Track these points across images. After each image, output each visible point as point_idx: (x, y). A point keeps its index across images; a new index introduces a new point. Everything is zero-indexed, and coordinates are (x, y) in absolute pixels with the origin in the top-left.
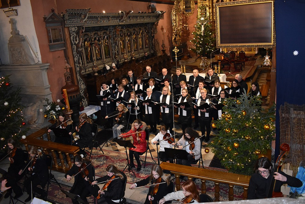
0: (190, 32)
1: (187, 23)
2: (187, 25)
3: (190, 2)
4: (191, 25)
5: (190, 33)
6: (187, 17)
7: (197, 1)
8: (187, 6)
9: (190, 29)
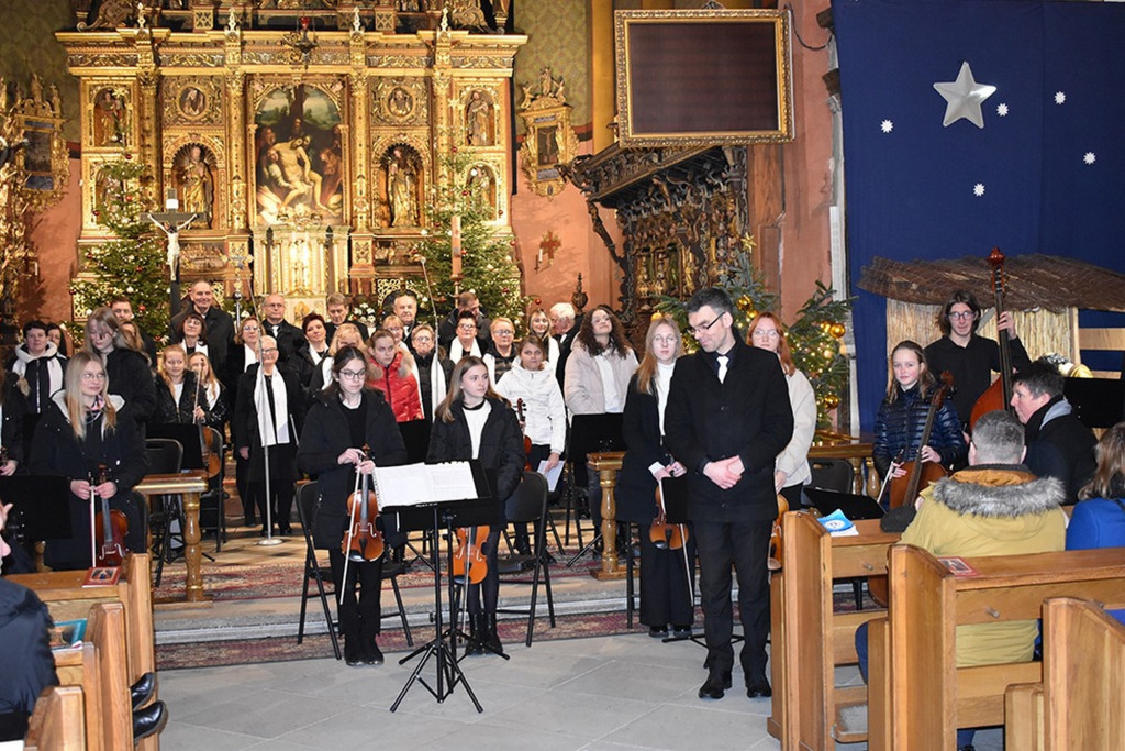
0: (42, 285)
1: (33, 243)
2: (32, 250)
3: (49, 142)
4: (51, 252)
5: (42, 291)
6: (32, 214)
7: (80, 144)
8: (33, 157)
9: (45, 273)
